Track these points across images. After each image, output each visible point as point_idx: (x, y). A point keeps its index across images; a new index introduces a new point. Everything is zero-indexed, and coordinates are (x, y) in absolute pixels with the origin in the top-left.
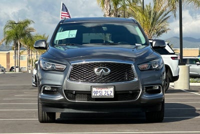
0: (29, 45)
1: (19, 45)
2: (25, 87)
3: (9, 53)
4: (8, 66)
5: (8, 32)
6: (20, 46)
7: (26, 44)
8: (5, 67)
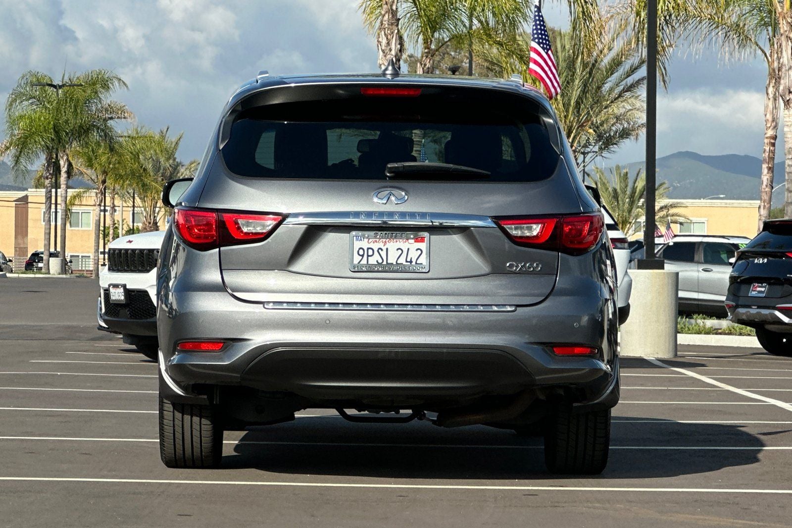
0: (105, 173)
1: (64, 169)
2: (72, 333)
3: (26, 198)
4: (20, 250)
5: (21, 117)
6: (69, 173)
7: (90, 165)
8: (10, 253)
